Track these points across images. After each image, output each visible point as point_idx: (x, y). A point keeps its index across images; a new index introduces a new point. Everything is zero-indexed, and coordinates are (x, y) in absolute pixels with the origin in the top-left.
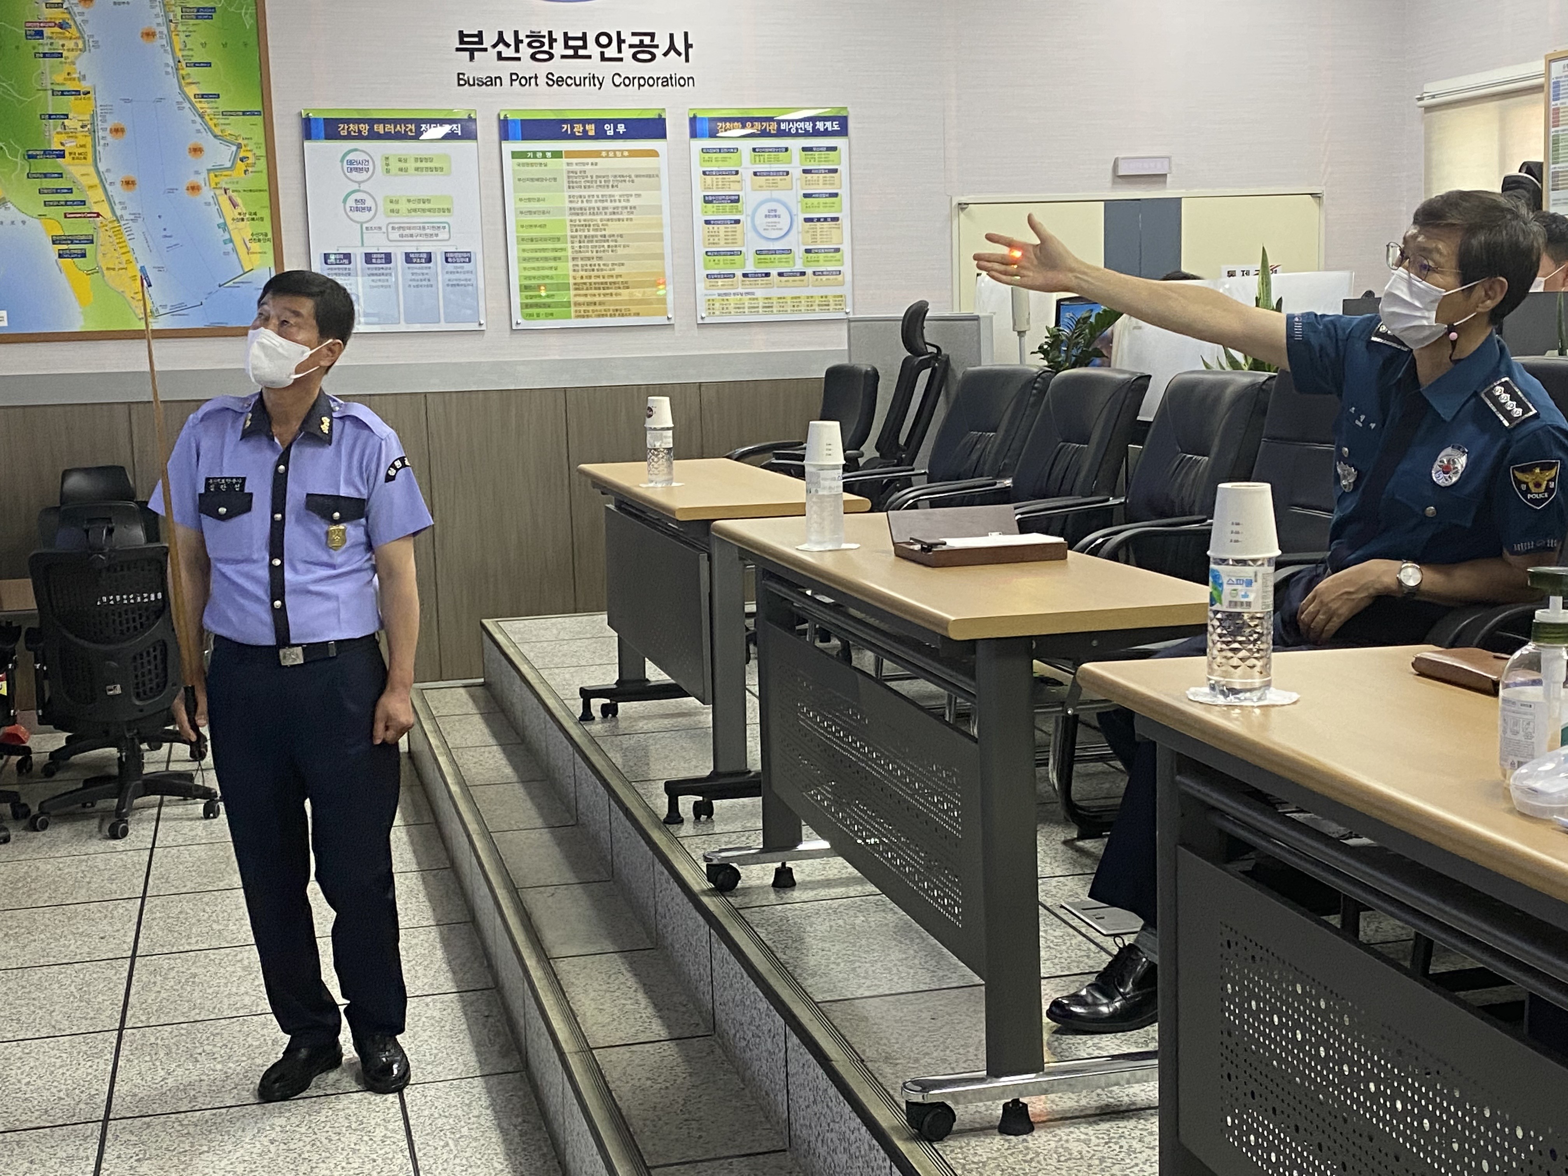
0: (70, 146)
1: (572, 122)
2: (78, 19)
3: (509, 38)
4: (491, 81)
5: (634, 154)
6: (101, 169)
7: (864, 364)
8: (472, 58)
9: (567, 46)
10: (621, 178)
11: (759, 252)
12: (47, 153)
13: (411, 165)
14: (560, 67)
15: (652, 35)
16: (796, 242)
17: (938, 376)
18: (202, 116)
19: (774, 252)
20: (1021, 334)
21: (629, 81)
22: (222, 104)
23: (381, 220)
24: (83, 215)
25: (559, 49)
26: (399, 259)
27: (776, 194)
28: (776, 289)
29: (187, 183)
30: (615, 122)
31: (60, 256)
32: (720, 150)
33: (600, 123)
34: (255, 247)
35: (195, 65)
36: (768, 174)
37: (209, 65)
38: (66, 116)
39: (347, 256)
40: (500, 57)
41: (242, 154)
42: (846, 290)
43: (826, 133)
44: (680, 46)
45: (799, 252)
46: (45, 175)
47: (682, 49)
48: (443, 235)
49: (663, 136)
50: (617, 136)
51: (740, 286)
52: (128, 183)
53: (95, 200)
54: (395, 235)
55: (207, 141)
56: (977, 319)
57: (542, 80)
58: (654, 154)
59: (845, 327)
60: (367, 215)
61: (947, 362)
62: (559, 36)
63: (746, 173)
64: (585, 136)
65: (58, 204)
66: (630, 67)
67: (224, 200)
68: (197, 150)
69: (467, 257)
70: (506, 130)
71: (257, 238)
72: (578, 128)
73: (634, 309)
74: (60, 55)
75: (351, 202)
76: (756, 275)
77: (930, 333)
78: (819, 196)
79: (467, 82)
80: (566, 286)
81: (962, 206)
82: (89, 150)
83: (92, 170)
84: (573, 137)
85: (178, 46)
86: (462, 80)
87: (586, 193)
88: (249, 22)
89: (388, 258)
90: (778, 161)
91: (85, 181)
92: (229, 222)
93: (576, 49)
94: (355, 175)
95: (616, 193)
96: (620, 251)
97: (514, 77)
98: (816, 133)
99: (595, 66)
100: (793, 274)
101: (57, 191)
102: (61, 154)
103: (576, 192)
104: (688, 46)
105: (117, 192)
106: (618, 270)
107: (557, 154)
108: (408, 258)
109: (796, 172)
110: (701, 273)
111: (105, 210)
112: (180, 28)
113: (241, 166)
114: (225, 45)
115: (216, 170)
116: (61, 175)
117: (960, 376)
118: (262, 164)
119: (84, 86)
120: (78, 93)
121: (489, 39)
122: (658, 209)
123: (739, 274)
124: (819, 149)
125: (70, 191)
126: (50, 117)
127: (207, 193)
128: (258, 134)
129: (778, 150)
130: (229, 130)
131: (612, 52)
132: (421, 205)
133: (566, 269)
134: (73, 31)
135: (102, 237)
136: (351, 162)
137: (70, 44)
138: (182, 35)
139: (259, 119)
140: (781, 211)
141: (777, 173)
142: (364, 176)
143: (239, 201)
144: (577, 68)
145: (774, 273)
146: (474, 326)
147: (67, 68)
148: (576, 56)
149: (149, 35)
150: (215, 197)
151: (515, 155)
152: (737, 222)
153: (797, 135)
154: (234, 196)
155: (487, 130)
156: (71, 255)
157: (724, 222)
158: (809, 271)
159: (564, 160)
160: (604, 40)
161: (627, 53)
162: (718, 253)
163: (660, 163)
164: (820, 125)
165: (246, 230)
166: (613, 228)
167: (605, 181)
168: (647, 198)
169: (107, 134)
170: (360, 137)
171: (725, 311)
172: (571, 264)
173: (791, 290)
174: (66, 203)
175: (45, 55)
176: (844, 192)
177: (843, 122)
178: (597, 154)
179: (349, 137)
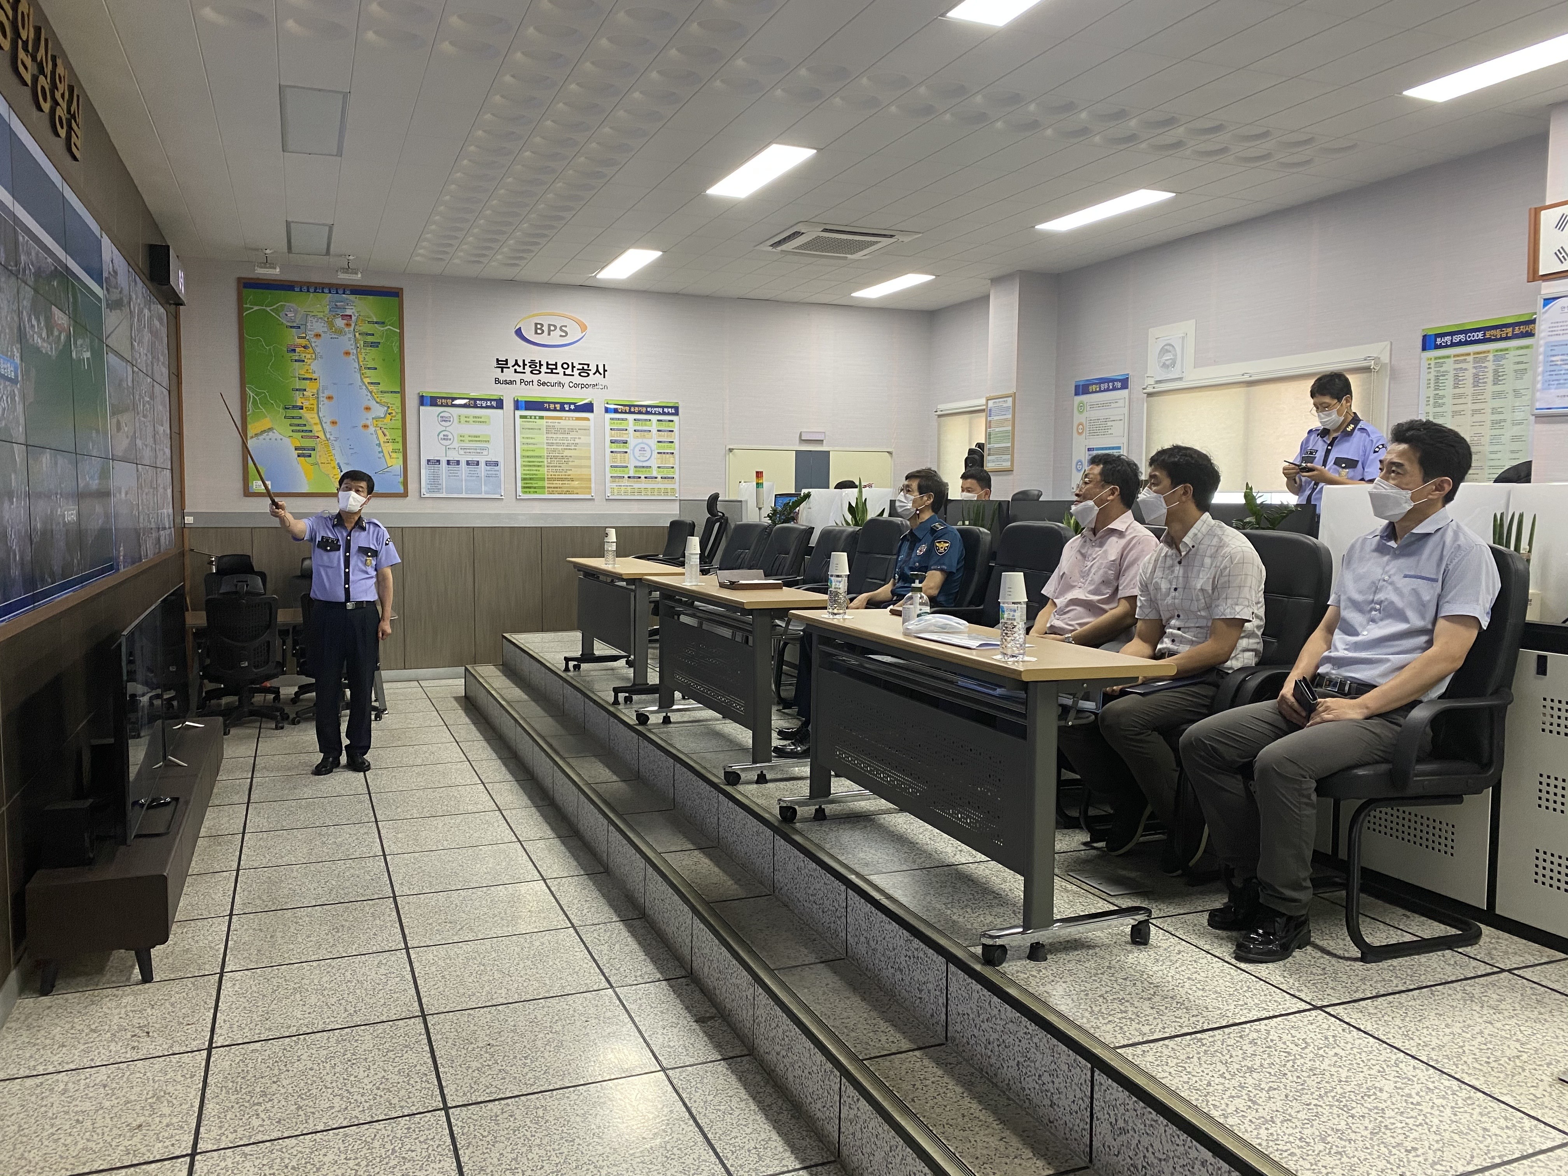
0: (306, 404)
1: (549, 403)
2: (313, 345)
3: (521, 363)
4: (511, 382)
5: (578, 419)
6: (321, 415)
7: (688, 519)
8: (502, 372)
9: (548, 368)
10: (572, 430)
11: (636, 467)
12: (295, 407)
13: (471, 419)
14: (543, 377)
15: (588, 365)
16: (654, 463)
17: (723, 525)
18: (371, 393)
19: (643, 467)
20: (760, 509)
21: (576, 385)
22: (381, 388)
23: (456, 445)
24: (311, 437)
25: (544, 369)
26: (463, 463)
27: (645, 440)
28: (643, 484)
29: (363, 422)
30: (570, 404)
31: (299, 456)
32: (619, 419)
33: (562, 404)
34: (394, 455)
35: (369, 368)
36: (642, 431)
37: (376, 369)
38: (305, 390)
39: (438, 461)
40: (516, 371)
41: (390, 411)
42: (676, 486)
43: (669, 414)
44: (601, 371)
45: (655, 468)
46: (293, 418)
47: (602, 371)
48: (485, 453)
49: (592, 411)
50: (570, 410)
51: (626, 482)
52: (334, 423)
53: (317, 430)
54: (462, 452)
55: (372, 404)
56: (741, 501)
57: (535, 383)
58: (588, 419)
59: (678, 503)
60: (449, 442)
61: (727, 519)
62: (544, 363)
63: (631, 431)
64: (555, 410)
65: (299, 431)
66: (577, 379)
67: (380, 432)
68: (368, 409)
69: (496, 464)
70: (517, 405)
71: (394, 451)
72: (552, 406)
73: (575, 491)
74: (304, 361)
75: (441, 436)
76: (634, 477)
77: (720, 507)
78: (665, 442)
79: (499, 382)
80: (543, 479)
81: (731, 450)
82: (315, 407)
83: (316, 416)
84: (549, 410)
85: (361, 359)
86: (497, 381)
87: (555, 436)
88: (396, 350)
89: (458, 463)
90: (646, 425)
91: (312, 421)
92: (382, 443)
93: (552, 369)
94: (443, 423)
95: (569, 437)
96: (570, 463)
97: (522, 381)
98: (664, 413)
99: (560, 378)
100: (652, 478)
101: (298, 425)
102: (302, 408)
103: (550, 436)
104: (605, 371)
105: (328, 427)
106: (569, 472)
107: (541, 418)
108: (468, 463)
109: (654, 429)
110: (608, 475)
111: (321, 435)
112: (363, 351)
113: (389, 417)
114: (384, 360)
115: (376, 418)
116: (301, 418)
117: (733, 526)
118: (399, 416)
119: (314, 376)
120: (311, 379)
121: (511, 363)
122: (589, 445)
123: (626, 476)
124: (665, 421)
125: (305, 425)
126: (297, 390)
127: (372, 429)
128: (398, 403)
129: (646, 420)
130: (384, 400)
131: (569, 371)
132: (475, 438)
133: (544, 471)
134: (310, 350)
135: (318, 448)
136: (442, 417)
137: (308, 356)
138: (363, 355)
139: (399, 395)
140: (647, 448)
141: (645, 431)
142: (448, 424)
143: (387, 433)
144: (553, 378)
145: (643, 477)
146: (498, 497)
147: (307, 367)
148: (552, 373)
149: (347, 353)
150: (375, 431)
151: (521, 417)
152: (626, 452)
153: (655, 414)
154: (385, 431)
155: (508, 405)
156: (303, 455)
157: (620, 452)
158: (659, 477)
159: (545, 421)
160: (565, 366)
161: (576, 372)
162: (616, 467)
163: (591, 424)
164: (666, 410)
165: (390, 447)
166: (566, 453)
167: (563, 431)
168: (584, 440)
169: (325, 399)
170: (447, 406)
171: (619, 494)
172: (546, 468)
173: (650, 485)
174: (303, 431)
175: (296, 361)
176: (676, 441)
177: (676, 408)
178: (560, 418)
179: (442, 405)
